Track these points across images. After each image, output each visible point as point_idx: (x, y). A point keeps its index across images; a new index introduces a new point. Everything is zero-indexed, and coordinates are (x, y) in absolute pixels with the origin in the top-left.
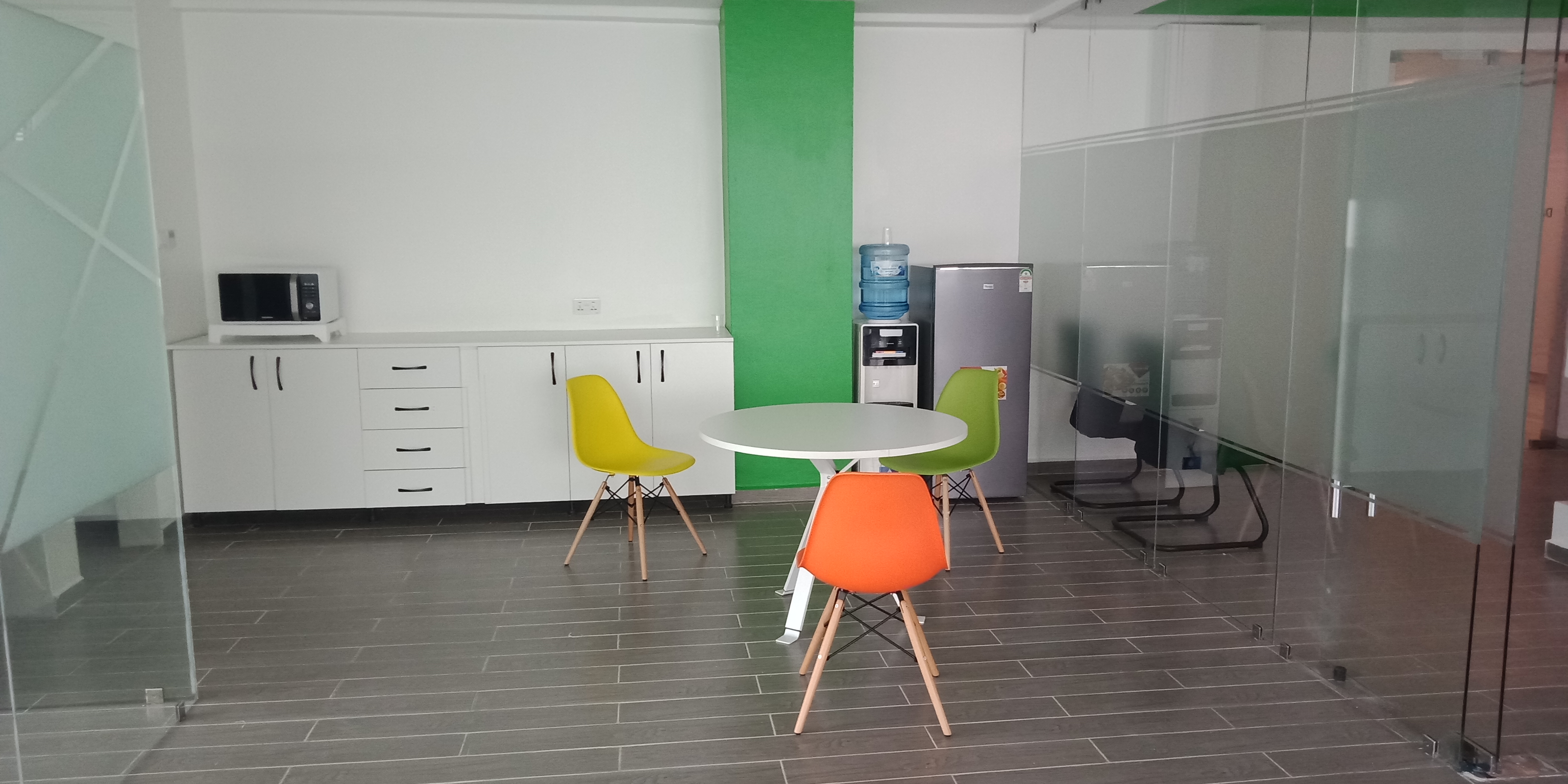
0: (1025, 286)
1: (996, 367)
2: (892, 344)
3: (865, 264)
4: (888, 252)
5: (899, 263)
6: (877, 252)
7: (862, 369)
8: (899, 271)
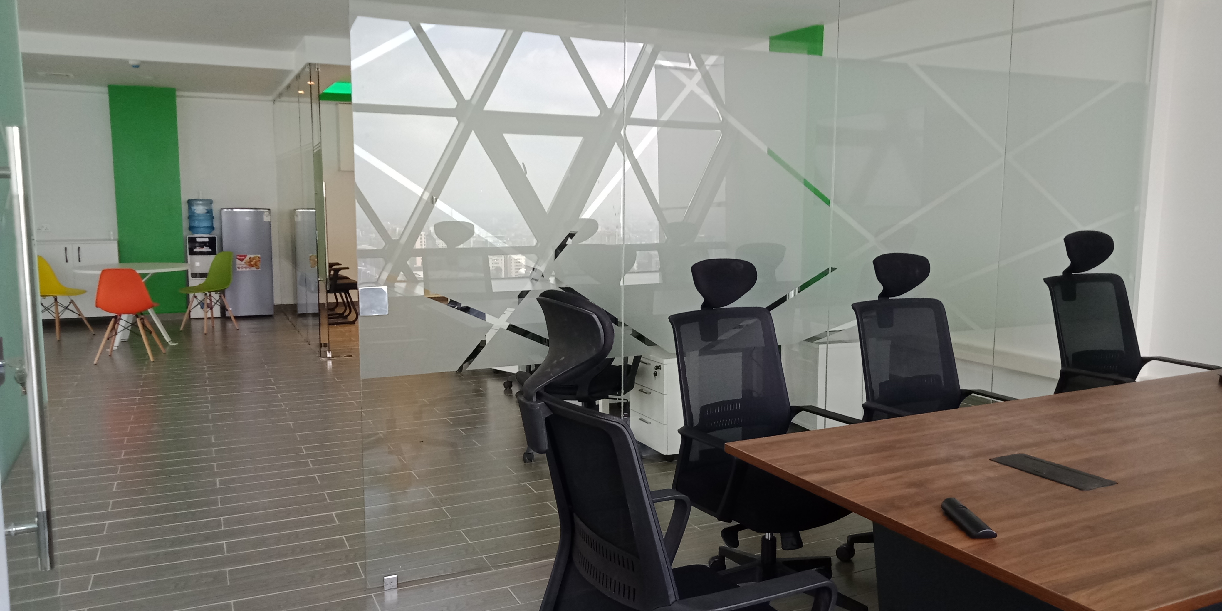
0: (266, 219)
1: (255, 255)
2: (203, 244)
3: (190, 208)
4: (200, 202)
5: (206, 207)
6: (195, 202)
7: (189, 257)
8: (206, 211)
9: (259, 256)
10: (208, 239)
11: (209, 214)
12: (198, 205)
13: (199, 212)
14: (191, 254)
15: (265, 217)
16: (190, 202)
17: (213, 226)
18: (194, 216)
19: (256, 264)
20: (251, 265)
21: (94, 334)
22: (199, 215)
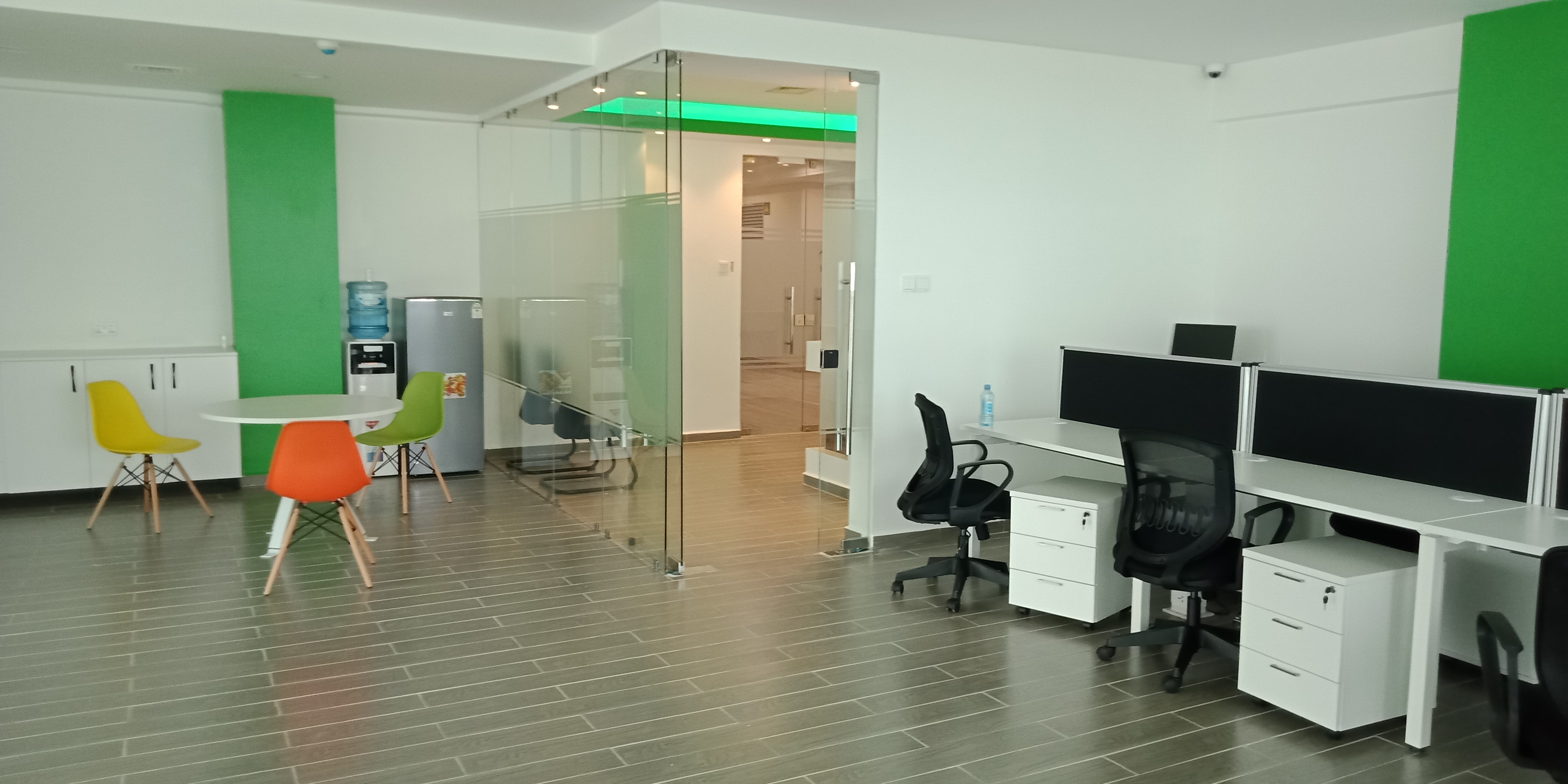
0: (476, 314)
1: (457, 374)
2: (376, 358)
3: (351, 296)
4: (370, 287)
5: (379, 296)
6: (360, 287)
8: (379, 302)
9: (464, 374)
10: (381, 347)
11: (382, 306)
12: (366, 291)
13: (367, 303)
14: (352, 372)
15: (473, 311)
16: (351, 287)
17: (387, 325)
18: (358, 310)
19: (458, 389)
20: (450, 391)
21: (211, 515)
22: (367, 308)
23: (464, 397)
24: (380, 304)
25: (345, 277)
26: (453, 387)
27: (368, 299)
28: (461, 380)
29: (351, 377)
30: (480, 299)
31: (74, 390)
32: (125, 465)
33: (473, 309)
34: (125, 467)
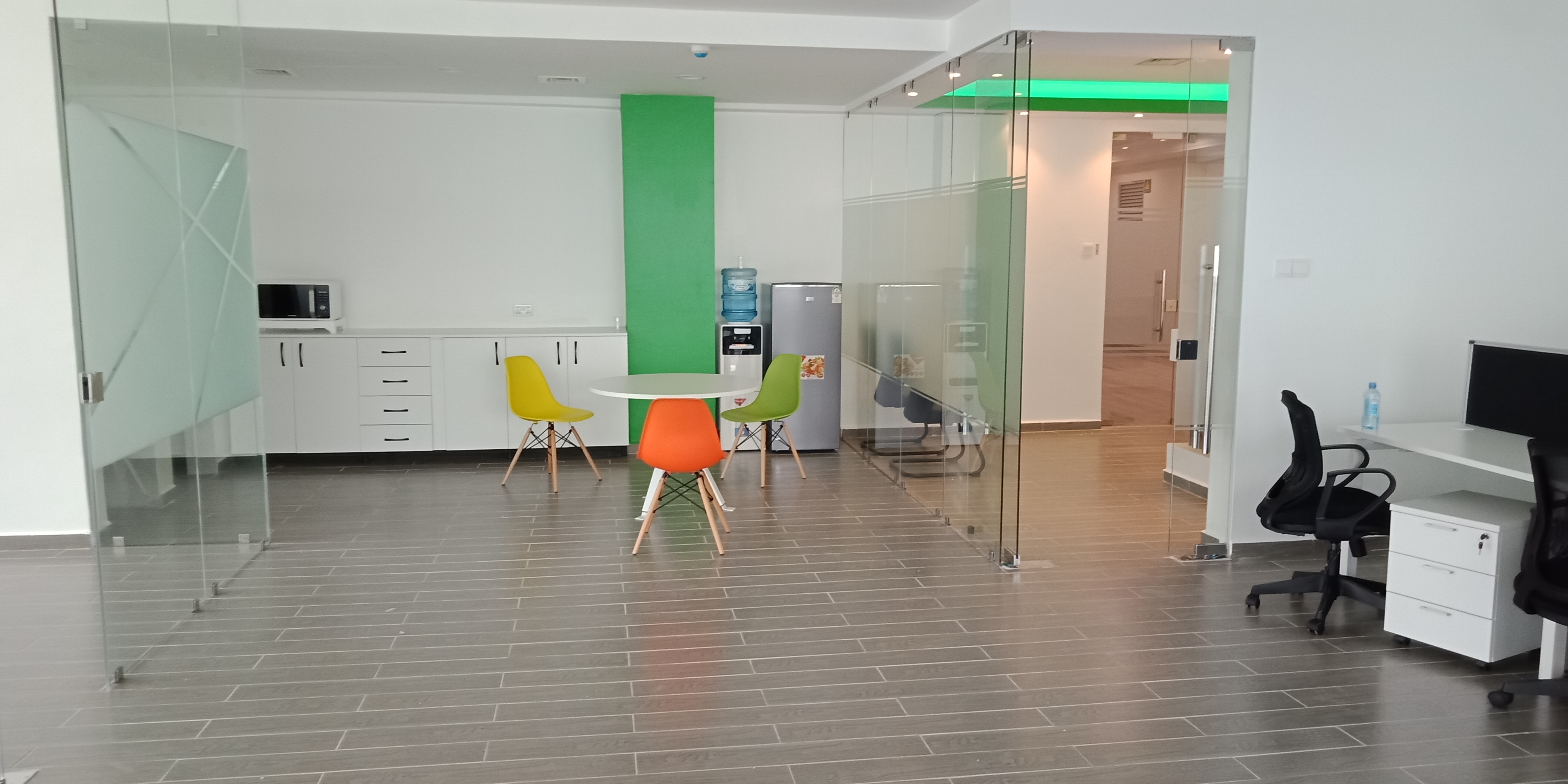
0: (836, 299)
1: (817, 356)
2: (744, 339)
9: (823, 357)
10: (750, 330)
11: (751, 292)
12: (738, 277)
13: (738, 289)
14: (725, 353)
15: (833, 296)
16: (724, 272)
17: (755, 309)
18: (730, 295)
19: (817, 370)
20: (810, 372)
21: (600, 479)
22: (738, 293)
23: (823, 378)
24: (749, 289)
25: (720, 264)
26: (813, 368)
27: (739, 285)
28: (820, 362)
29: (722, 357)
30: (840, 285)
31: (497, 364)
32: (533, 430)
33: (833, 295)
34: (532, 433)
